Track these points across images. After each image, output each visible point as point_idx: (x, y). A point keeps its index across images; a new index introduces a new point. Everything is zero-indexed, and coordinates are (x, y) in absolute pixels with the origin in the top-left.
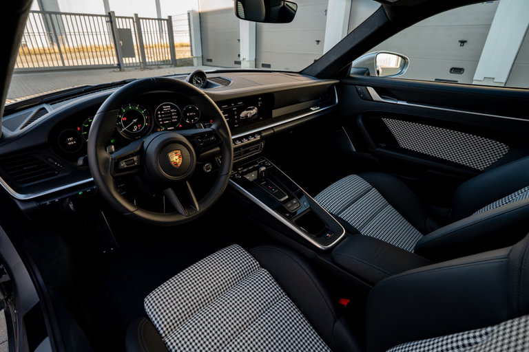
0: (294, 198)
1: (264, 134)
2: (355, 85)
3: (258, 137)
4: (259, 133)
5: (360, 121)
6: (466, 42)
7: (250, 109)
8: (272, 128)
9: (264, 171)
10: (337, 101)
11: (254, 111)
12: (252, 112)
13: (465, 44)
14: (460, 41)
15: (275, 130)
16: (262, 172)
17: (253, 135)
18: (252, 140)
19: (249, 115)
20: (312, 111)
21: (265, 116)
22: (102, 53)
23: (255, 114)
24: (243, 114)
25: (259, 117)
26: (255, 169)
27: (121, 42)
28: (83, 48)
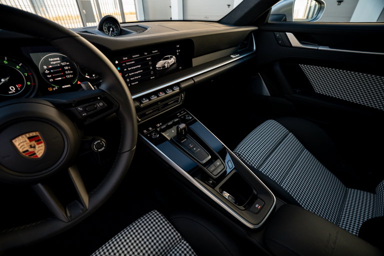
0: (218, 158)
1: (183, 85)
2: (273, 31)
3: (177, 90)
4: (178, 84)
5: (278, 68)
6: (342, 1)
7: (167, 58)
8: (192, 78)
9: (184, 129)
10: (255, 48)
11: (172, 60)
12: (169, 61)
13: (342, 3)
14: (338, 1)
15: (196, 80)
16: (182, 130)
17: (171, 87)
18: (170, 92)
19: (166, 65)
20: (232, 58)
21: (184, 65)
22: (74, 21)
23: (174, 63)
24: (160, 64)
25: (178, 66)
26: (174, 124)
27: (84, 11)
28: (59, 17)
